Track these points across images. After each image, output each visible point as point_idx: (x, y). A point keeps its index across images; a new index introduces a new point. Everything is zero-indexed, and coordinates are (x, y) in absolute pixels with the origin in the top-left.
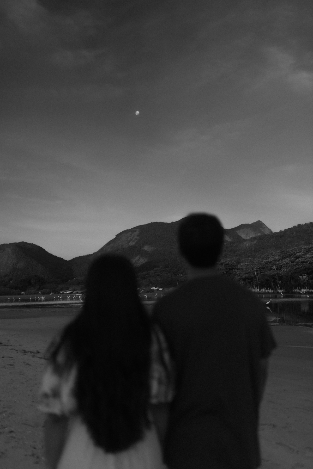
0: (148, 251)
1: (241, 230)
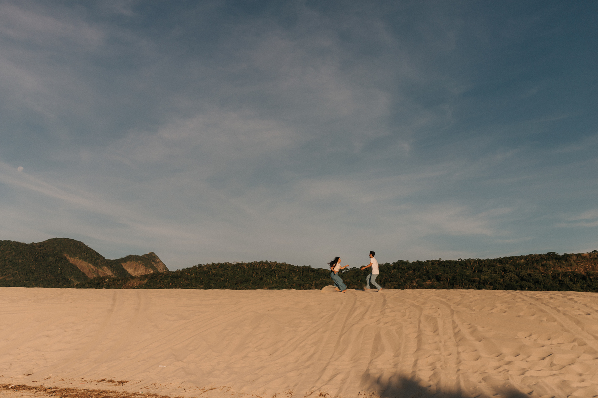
1: (128, 262)
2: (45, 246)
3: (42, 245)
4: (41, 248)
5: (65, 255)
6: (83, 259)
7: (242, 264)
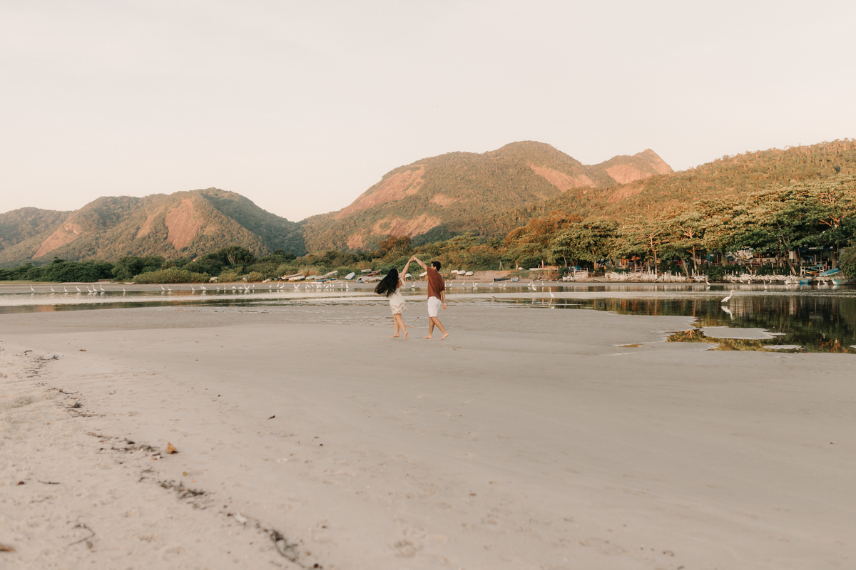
0: (442, 206)
1: (615, 167)
2: (502, 154)
3: (497, 153)
4: (498, 158)
5: (528, 164)
6: (552, 167)
7: (799, 148)
